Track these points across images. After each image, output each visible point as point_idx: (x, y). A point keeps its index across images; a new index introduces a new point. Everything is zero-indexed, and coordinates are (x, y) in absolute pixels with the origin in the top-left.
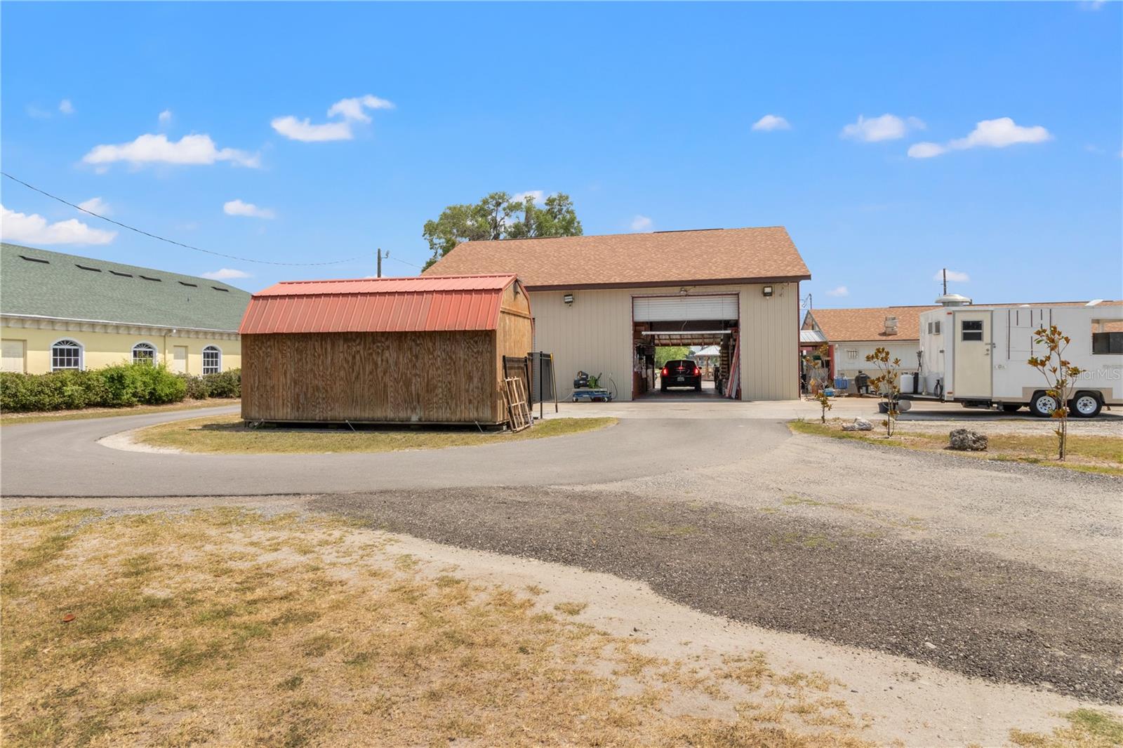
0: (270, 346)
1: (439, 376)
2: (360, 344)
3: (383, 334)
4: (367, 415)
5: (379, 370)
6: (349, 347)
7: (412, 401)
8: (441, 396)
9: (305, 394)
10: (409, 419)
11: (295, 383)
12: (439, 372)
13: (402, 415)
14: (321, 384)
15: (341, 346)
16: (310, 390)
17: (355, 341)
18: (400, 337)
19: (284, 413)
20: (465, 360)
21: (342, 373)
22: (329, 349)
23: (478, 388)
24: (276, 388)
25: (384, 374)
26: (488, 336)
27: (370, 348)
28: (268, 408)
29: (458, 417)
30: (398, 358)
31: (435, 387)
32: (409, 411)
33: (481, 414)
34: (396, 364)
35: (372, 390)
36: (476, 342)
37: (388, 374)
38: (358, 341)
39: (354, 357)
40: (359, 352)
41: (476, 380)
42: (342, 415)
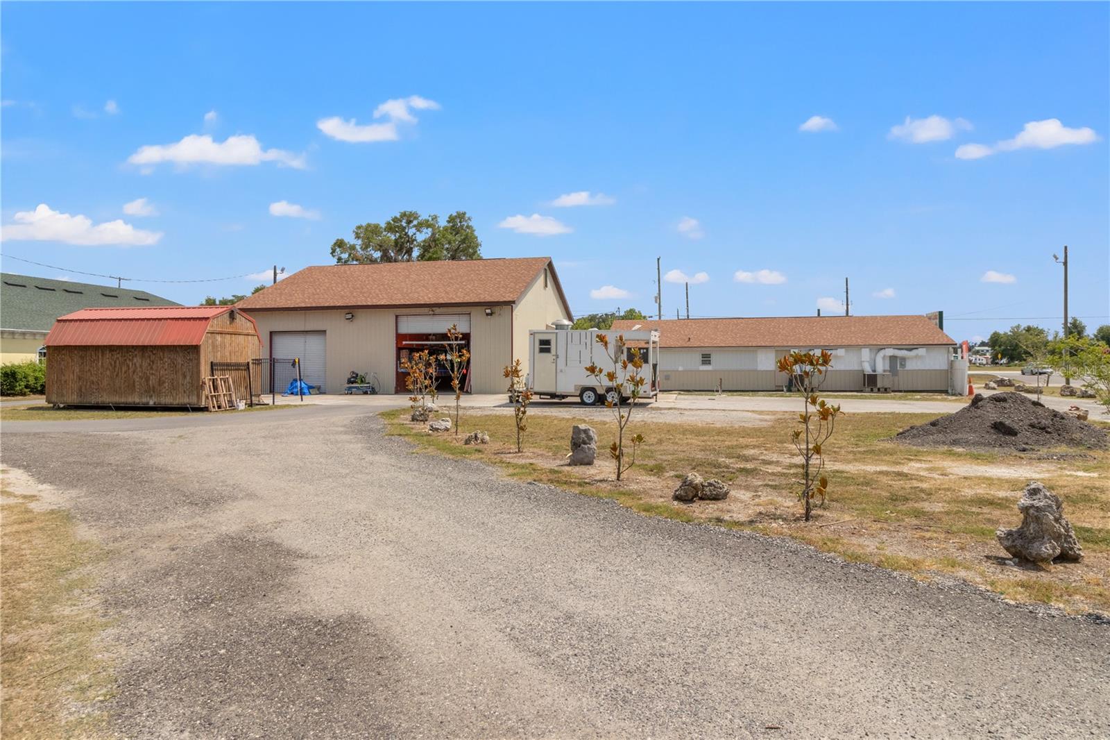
0: (64, 354)
1: (166, 375)
2: (119, 353)
3: (133, 346)
4: (123, 401)
5: (130, 371)
6: (112, 355)
7: (150, 391)
8: (167, 388)
9: (86, 386)
10: (148, 403)
11: (79, 379)
12: (167, 372)
13: (144, 400)
14: (95, 379)
15: (108, 355)
16: (89, 383)
17: (116, 351)
18: (143, 349)
19: (73, 399)
20: (182, 365)
21: (108, 373)
22: (100, 357)
23: (189, 383)
24: (68, 382)
25: (134, 373)
26: (195, 349)
27: (125, 356)
28: (63, 395)
29: (177, 402)
30: (142, 362)
31: (164, 382)
32: (148, 398)
33: (191, 401)
34: (141, 366)
35: (126, 384)
36: (188, 353)
37: (135, 374)
38: (118, 351)
39: (115, 363)
40: (118, 358)
41: (188, 378)
42: (107, 400)
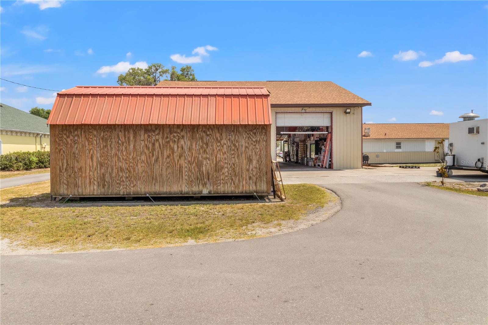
0: (78, 135)
1: (225, 159)
2: (158, 134)
3: (178, 126)
4: (165, 190)
5: (175, 154)
6: (149, 136)
7: (201, 178)
8: (227, 174)
9: (111, 174)
10: (201, 192)
11: (101, 165)
12: (225, 156)
13: (195, 189)
14: (124, 166)
15: (143, 135)
16: (115, 171)
17: (154, 131)
18: (193, 128)
20: (246, 147)
21: (143, 157)
22: (132, 138)
23: (256, 168)
24: (83, 169)
25: (180, 157)
26: (264, 129)
27: (167, 138)
28: (76, 185)
29: (241, 189)
30: (191, 145)
31: (223, 168)
32: (201, 187)
33: (258, 187)
34: (190, 149)
35: (170, 170)
36: (255, 134)
37: (183, 158)
38: (157, 132)
39: (154, 145)
40: (157, 140)
41: (254, 162)
42: (143, 190)
